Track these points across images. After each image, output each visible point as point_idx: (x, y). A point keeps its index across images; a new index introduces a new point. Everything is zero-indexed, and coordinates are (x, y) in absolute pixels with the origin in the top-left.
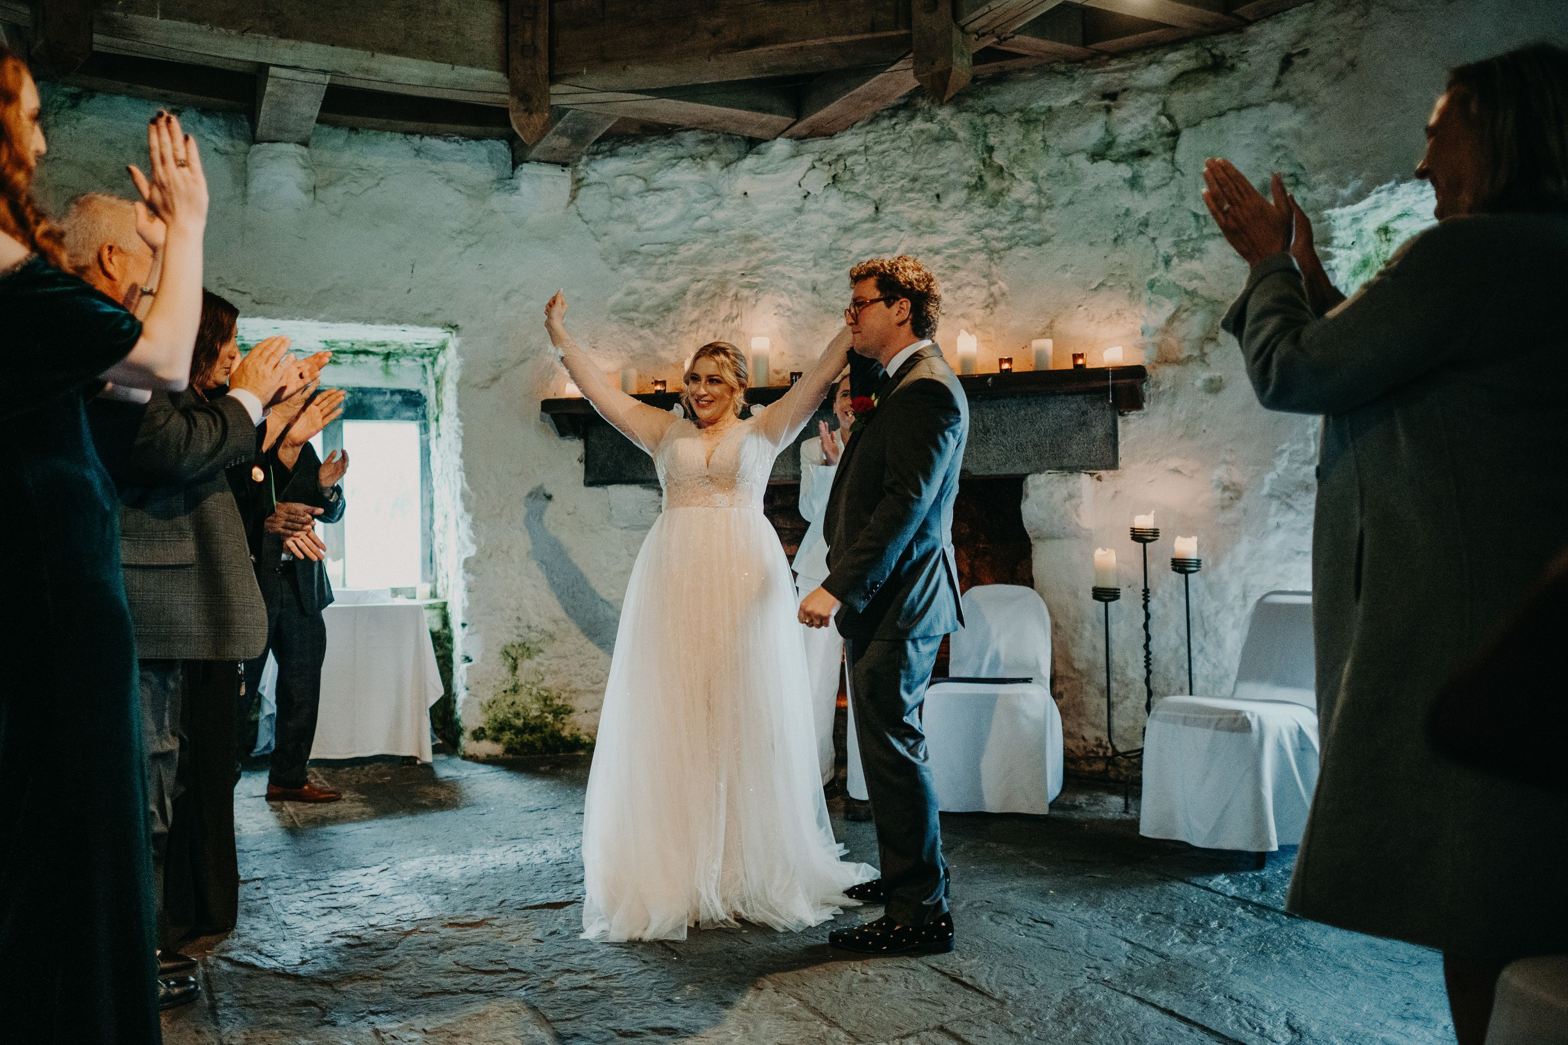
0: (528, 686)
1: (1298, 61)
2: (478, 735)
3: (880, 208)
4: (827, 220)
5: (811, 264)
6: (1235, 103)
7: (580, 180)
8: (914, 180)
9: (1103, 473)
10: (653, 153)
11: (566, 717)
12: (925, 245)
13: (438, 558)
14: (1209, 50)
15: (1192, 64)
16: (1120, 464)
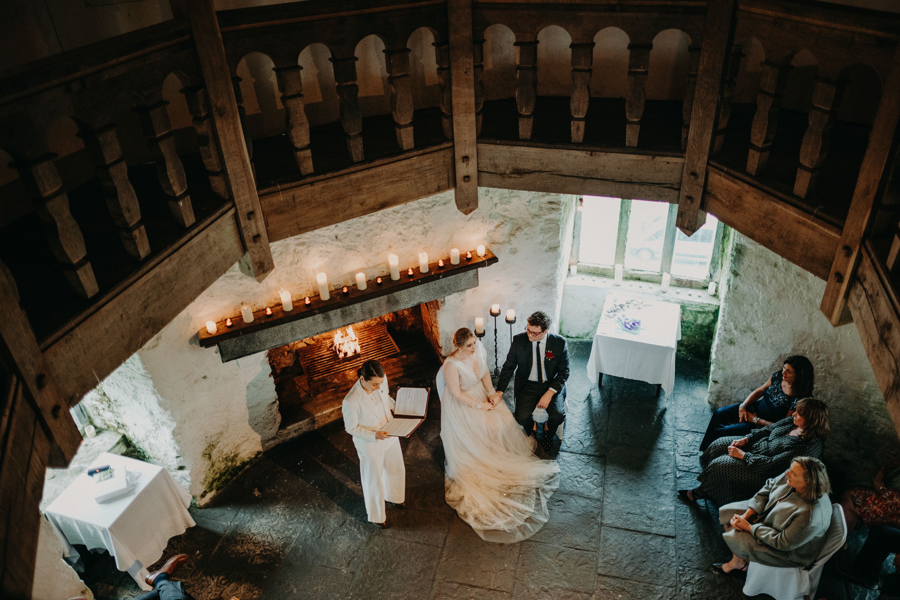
0: (218, 459)
2: (204, 495)
11: (237, 458)
16: (479, 284)
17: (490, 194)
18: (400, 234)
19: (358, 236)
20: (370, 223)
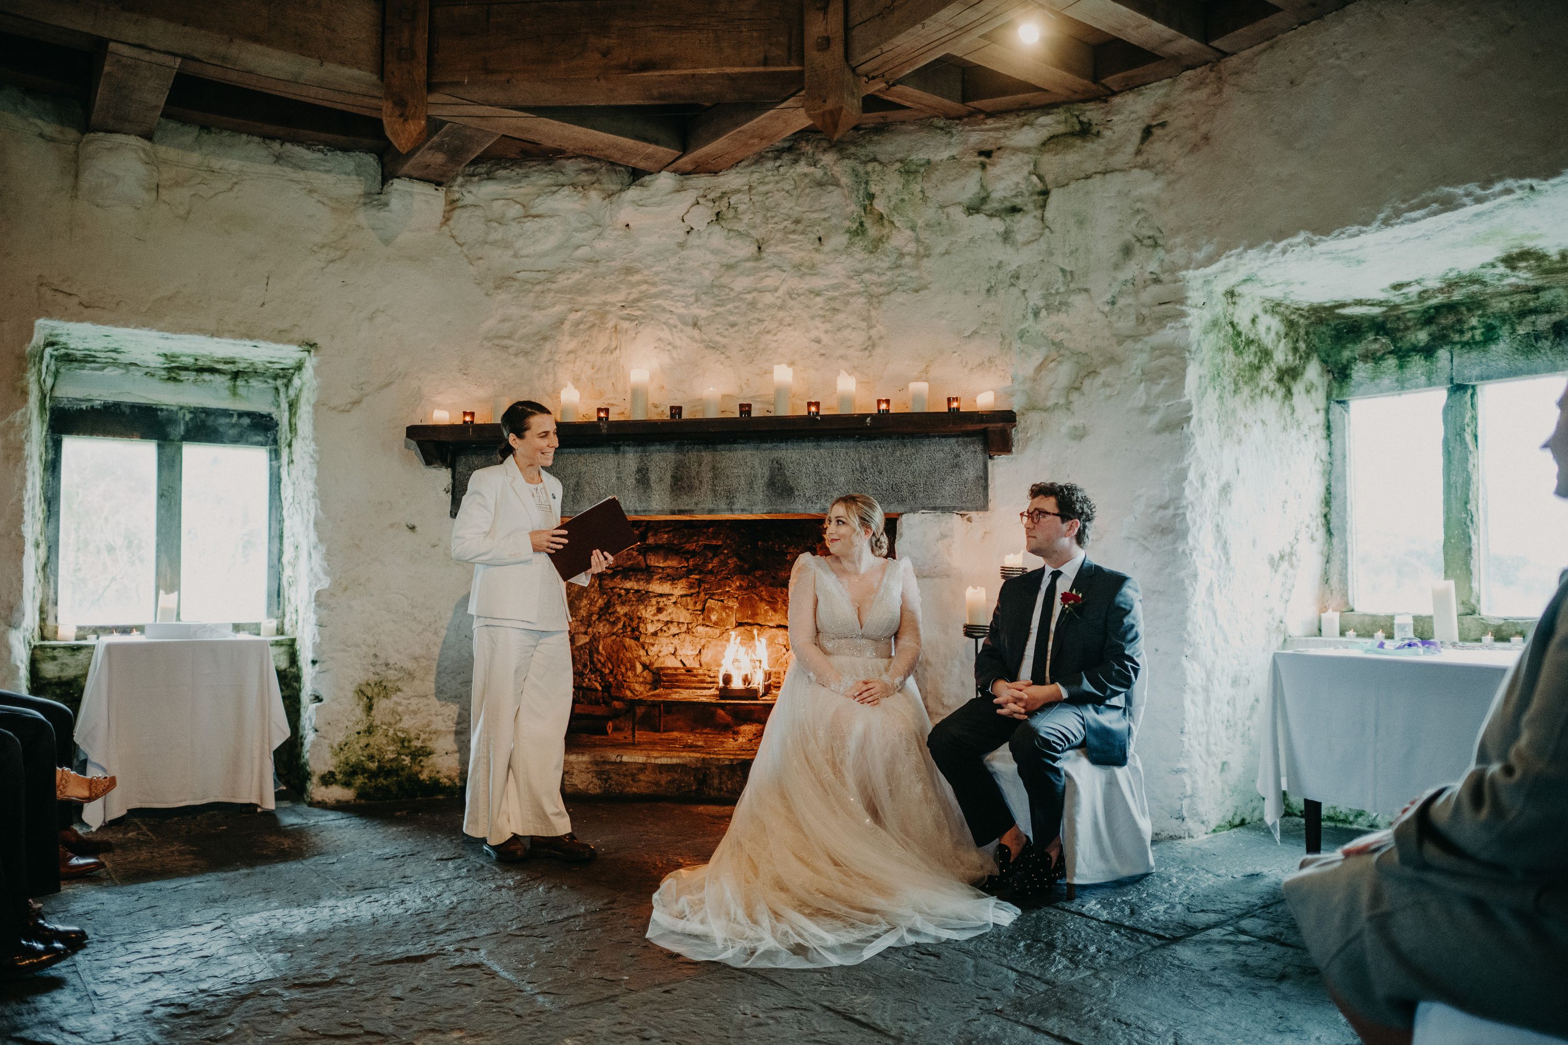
0: (385, 727)
1: (1157, 132)
2: (328, 779)
3: (763, 247)
4: (710, 257)
5: (692, 299)
6: (1101, 168)
7: (454, 201)
8: (797, 222)
9: (973, 514)
10: (533, 179)
11: (425, 759)
12: (807, 287)
13: (287, 592)
14: (1077, 117)
15: (1061, 129)
16: (990, 505)
17: (1021, 281)
18: (818, 341)
19: (733, 325)
20: (760, 306)
